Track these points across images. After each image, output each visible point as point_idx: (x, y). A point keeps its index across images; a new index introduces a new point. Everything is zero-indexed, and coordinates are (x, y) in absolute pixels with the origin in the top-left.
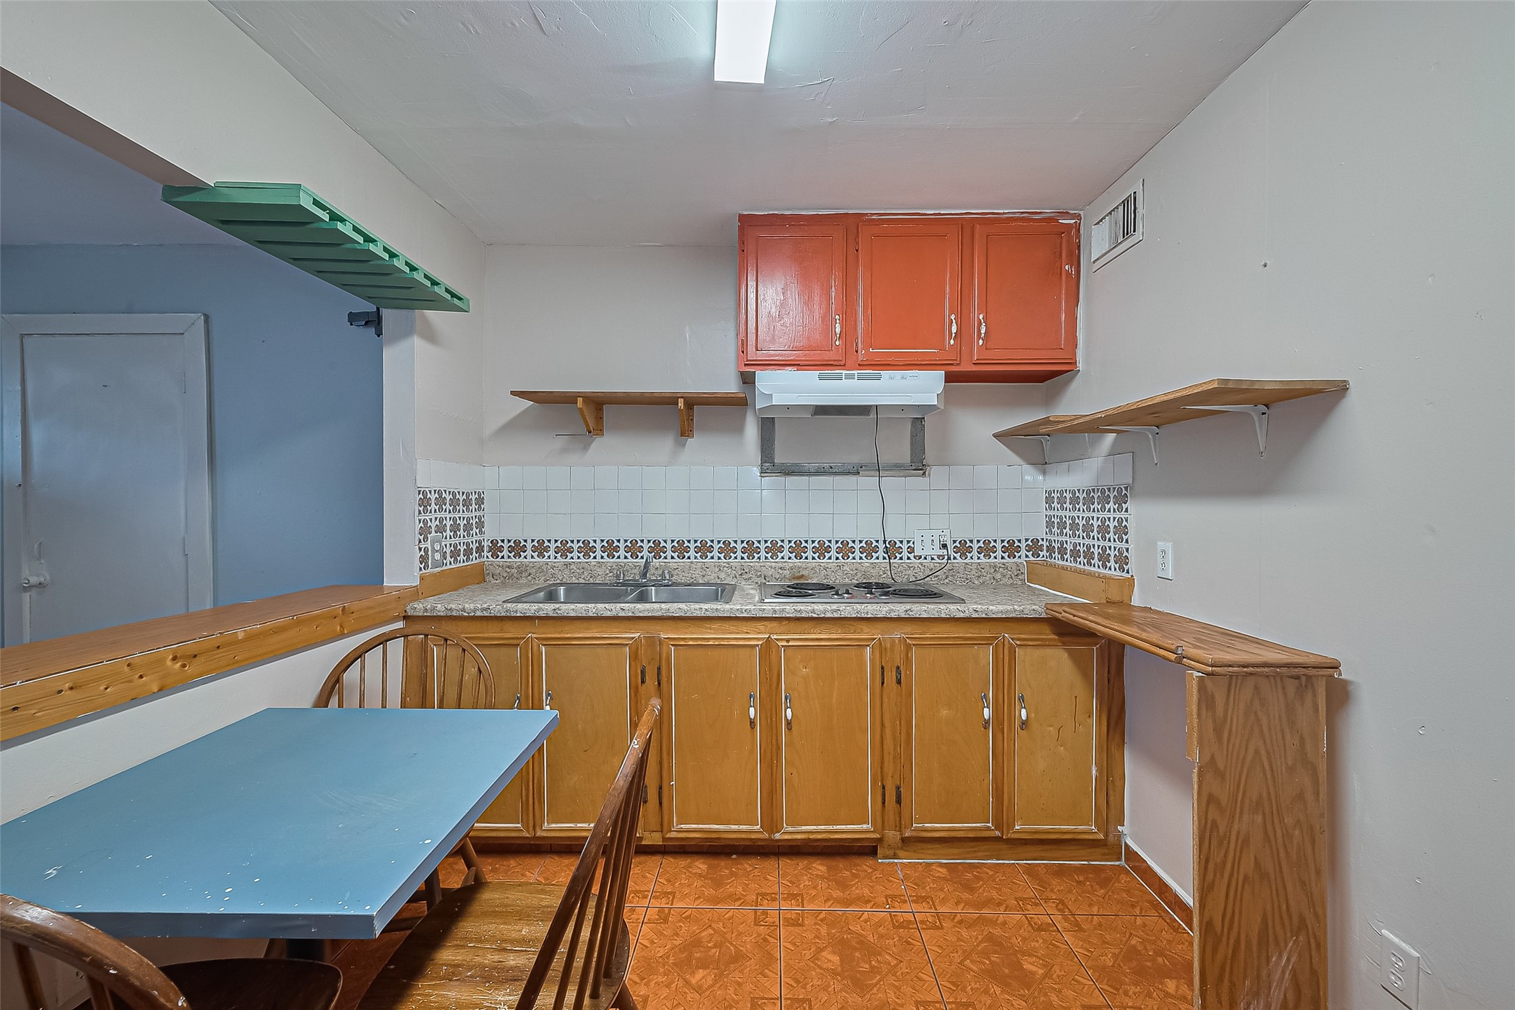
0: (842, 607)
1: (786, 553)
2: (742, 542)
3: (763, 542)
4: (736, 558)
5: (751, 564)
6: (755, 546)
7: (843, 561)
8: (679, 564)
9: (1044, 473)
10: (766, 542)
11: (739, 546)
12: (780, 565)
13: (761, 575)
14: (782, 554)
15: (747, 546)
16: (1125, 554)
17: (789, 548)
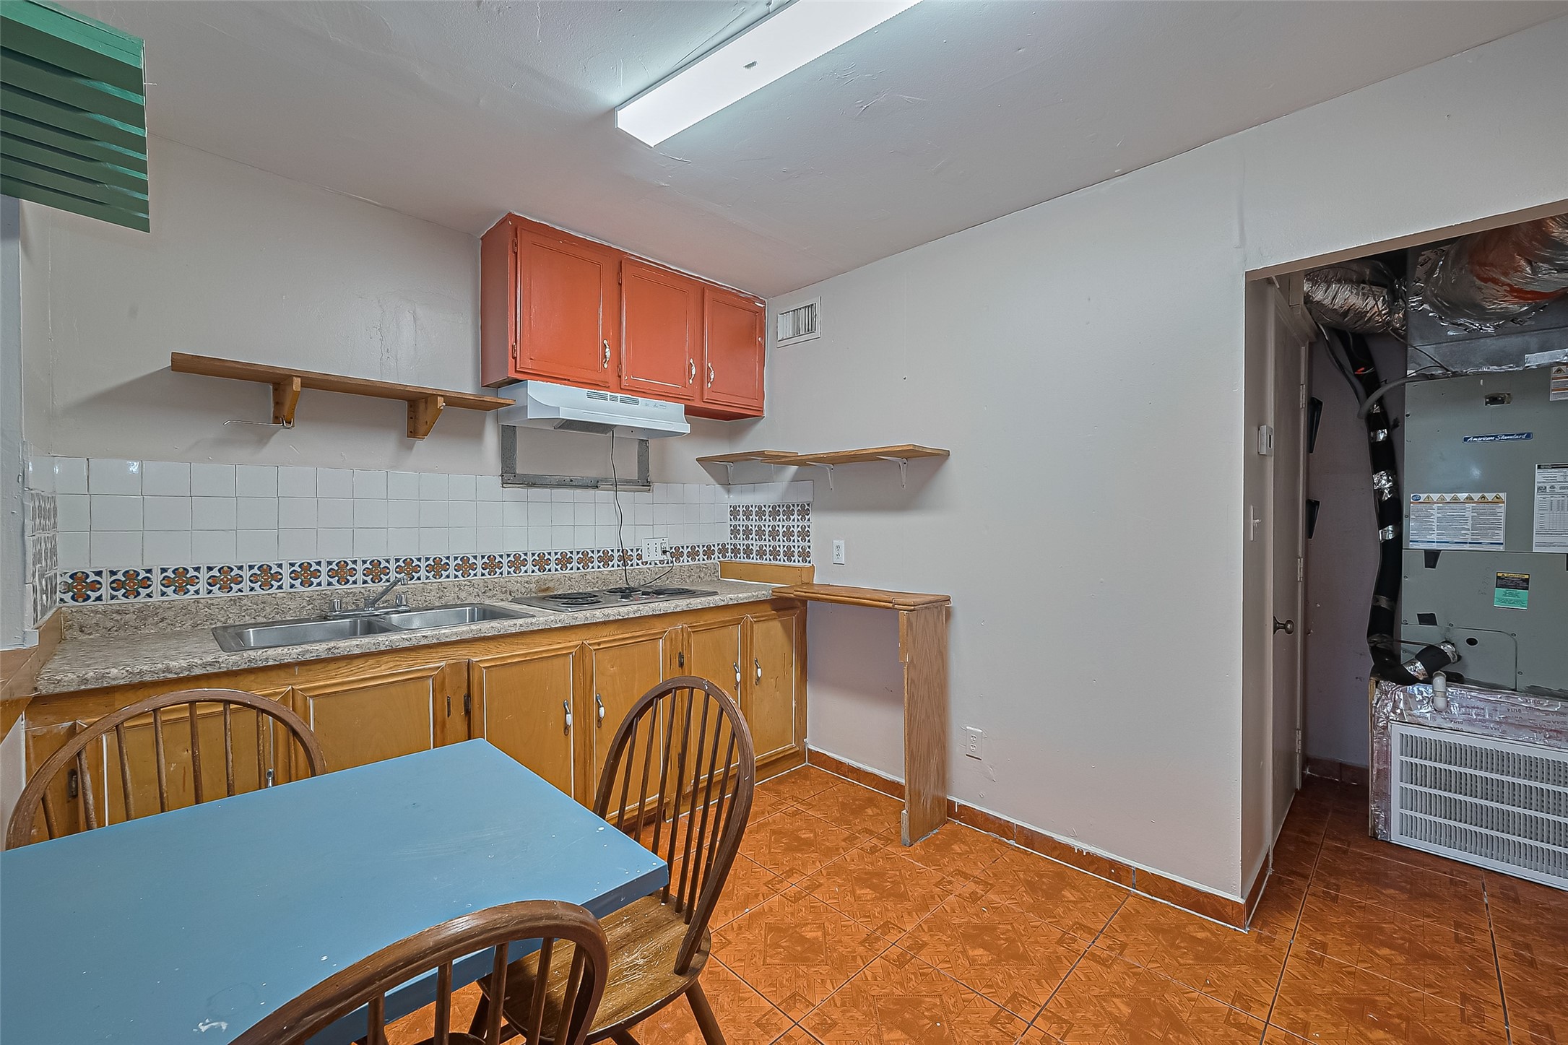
0: (641, 607)
1: (529, 566)
2: (483, 557)
3: (505, 557)
4: (475, 575)
5: (496, 580)
6: (496, 561)
7: (584, 570)
8: (409, 586)
9: (729, 491)
10: (509, 556)
11: (479, 562)
12: (523, 580)
13: (506, 591)
14: (525, 568)
15: (488, 562)
16: (808, 549)
17: (533, 561)
